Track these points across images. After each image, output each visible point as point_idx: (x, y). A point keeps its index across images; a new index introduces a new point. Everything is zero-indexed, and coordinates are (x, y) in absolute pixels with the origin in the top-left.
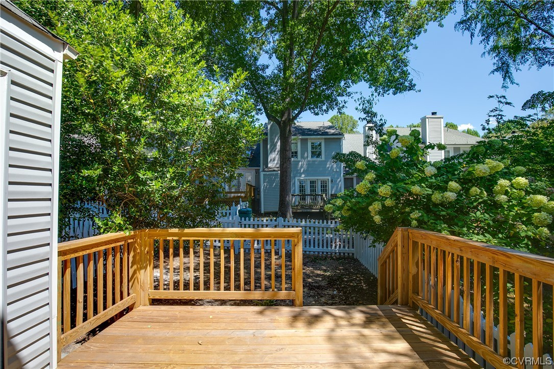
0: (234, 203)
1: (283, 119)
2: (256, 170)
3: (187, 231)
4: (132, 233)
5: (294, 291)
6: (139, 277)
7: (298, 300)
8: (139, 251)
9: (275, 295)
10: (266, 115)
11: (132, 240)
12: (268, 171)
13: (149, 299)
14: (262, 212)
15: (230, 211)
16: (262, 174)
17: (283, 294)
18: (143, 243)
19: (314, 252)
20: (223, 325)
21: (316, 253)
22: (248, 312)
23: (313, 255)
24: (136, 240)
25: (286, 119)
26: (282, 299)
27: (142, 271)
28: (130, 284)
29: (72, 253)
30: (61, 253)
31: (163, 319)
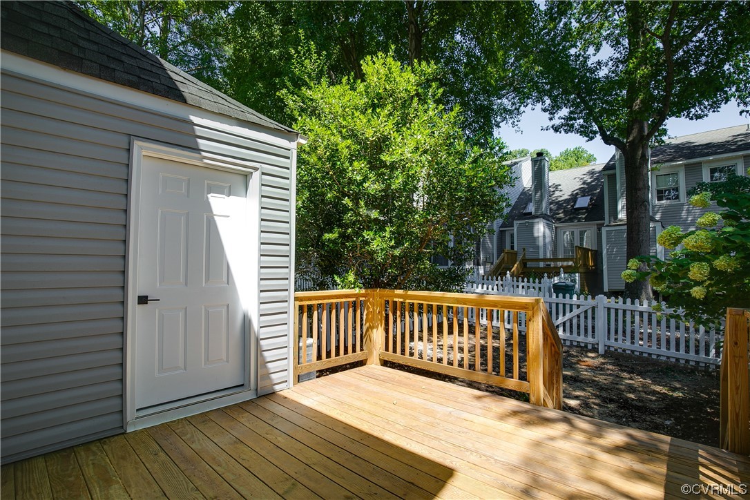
0: (546, 275)
1: (631, 139)
2: (597, 225)
3: (410, 293)
4: (363, 291)
5: (529, 382)
6: (372, 335)
7: (534, 396)
8: (371, 310)
9: (502, 382)
10: (603, 139)
11: (364, 299)
12: (614, 226)
13: (380, 359)
14: (606, 290)
15: (540, 285)
16: (604, 230)
17: (513, 383)
18: (375, 303)
19: (668, 357)
20: (429, 397)
21: (674, 360)
22: (465, 393)
23: (666, 362)
24: (369, 299)
25: (634, 139)
26: (512, 388)
27: (375, 330)
28: (364, 341)
29: (307, 301)
30: (296, 299)
31: (382, 378)
